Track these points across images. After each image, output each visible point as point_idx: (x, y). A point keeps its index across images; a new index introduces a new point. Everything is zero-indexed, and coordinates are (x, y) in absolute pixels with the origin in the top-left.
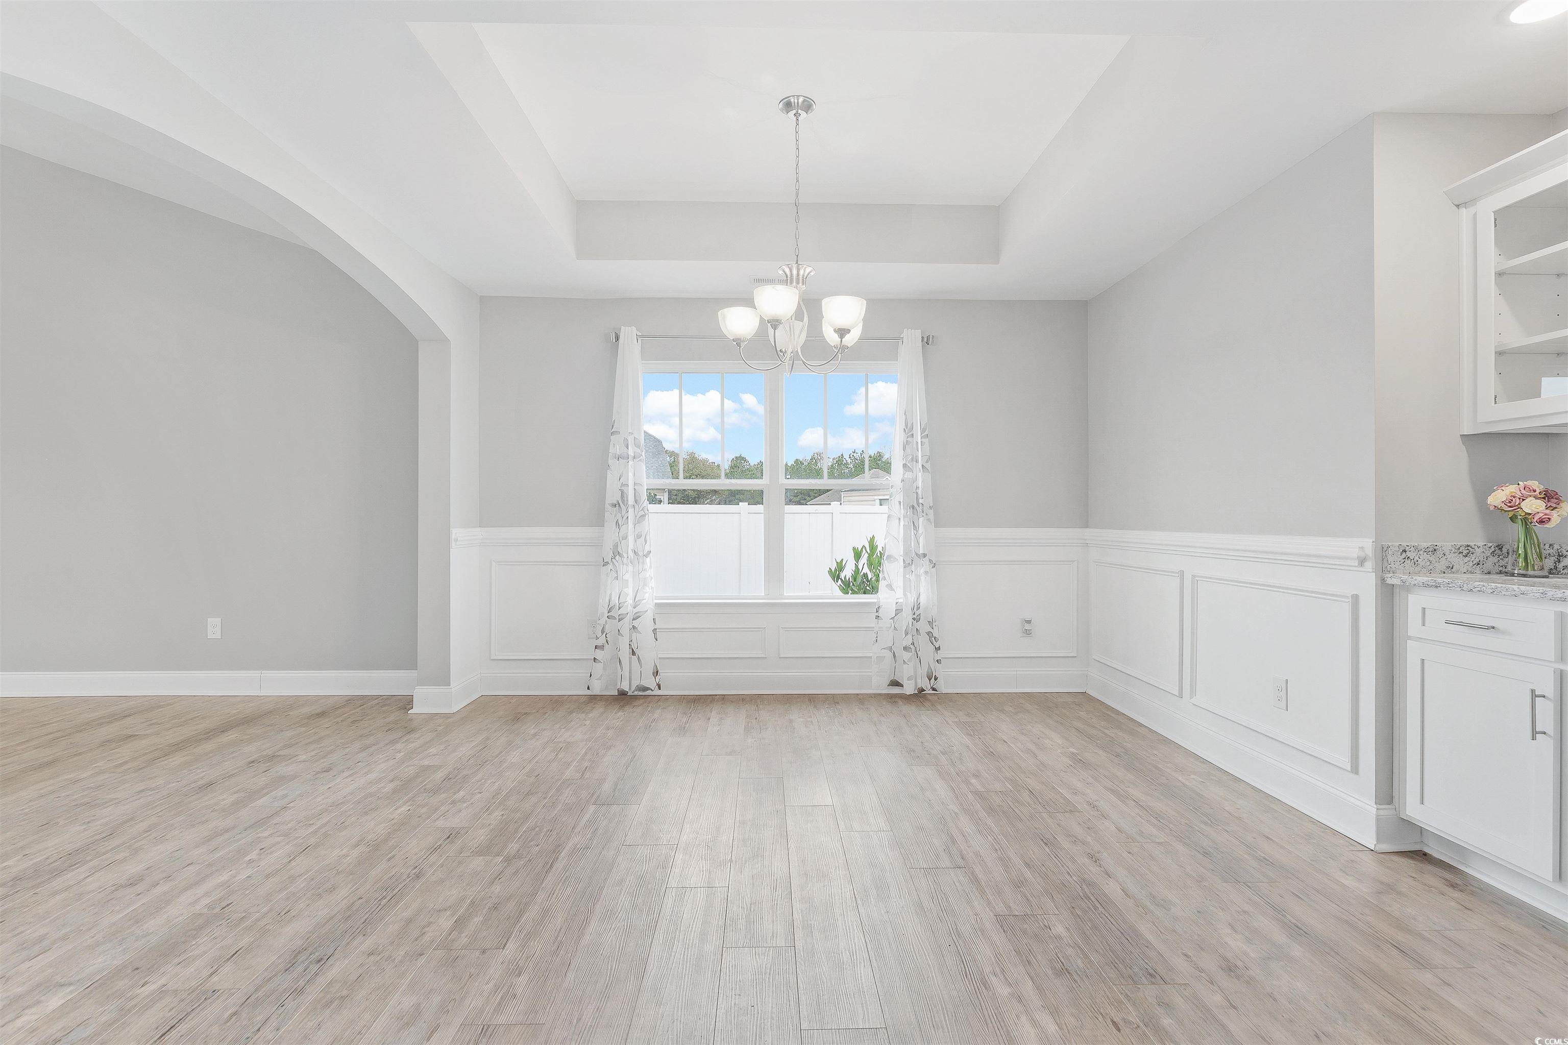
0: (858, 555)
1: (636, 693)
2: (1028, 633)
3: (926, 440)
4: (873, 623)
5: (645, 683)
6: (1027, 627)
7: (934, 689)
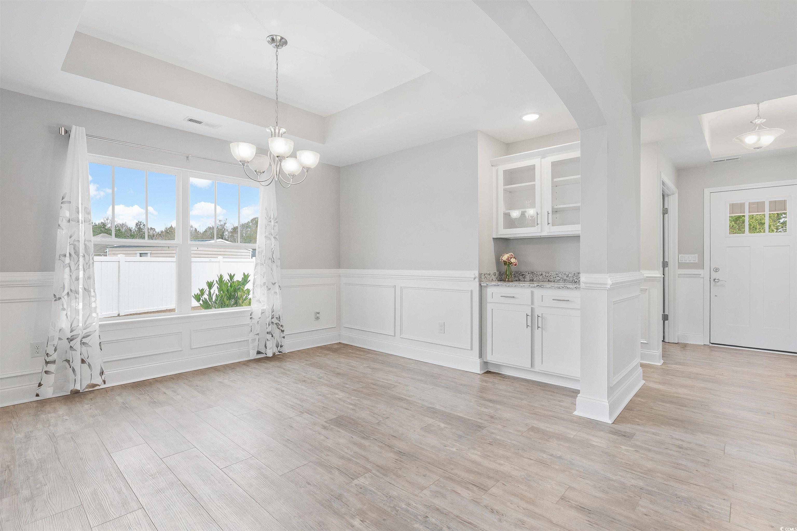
0: (210, 285)
1: (87, 390)
2: (317, 318)
3: (276, 224)
4: (248, 321)
5: (94, 382)
6: (318, 315)
7: (280, 352)
